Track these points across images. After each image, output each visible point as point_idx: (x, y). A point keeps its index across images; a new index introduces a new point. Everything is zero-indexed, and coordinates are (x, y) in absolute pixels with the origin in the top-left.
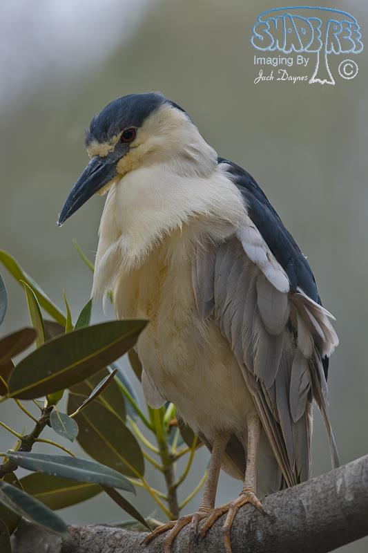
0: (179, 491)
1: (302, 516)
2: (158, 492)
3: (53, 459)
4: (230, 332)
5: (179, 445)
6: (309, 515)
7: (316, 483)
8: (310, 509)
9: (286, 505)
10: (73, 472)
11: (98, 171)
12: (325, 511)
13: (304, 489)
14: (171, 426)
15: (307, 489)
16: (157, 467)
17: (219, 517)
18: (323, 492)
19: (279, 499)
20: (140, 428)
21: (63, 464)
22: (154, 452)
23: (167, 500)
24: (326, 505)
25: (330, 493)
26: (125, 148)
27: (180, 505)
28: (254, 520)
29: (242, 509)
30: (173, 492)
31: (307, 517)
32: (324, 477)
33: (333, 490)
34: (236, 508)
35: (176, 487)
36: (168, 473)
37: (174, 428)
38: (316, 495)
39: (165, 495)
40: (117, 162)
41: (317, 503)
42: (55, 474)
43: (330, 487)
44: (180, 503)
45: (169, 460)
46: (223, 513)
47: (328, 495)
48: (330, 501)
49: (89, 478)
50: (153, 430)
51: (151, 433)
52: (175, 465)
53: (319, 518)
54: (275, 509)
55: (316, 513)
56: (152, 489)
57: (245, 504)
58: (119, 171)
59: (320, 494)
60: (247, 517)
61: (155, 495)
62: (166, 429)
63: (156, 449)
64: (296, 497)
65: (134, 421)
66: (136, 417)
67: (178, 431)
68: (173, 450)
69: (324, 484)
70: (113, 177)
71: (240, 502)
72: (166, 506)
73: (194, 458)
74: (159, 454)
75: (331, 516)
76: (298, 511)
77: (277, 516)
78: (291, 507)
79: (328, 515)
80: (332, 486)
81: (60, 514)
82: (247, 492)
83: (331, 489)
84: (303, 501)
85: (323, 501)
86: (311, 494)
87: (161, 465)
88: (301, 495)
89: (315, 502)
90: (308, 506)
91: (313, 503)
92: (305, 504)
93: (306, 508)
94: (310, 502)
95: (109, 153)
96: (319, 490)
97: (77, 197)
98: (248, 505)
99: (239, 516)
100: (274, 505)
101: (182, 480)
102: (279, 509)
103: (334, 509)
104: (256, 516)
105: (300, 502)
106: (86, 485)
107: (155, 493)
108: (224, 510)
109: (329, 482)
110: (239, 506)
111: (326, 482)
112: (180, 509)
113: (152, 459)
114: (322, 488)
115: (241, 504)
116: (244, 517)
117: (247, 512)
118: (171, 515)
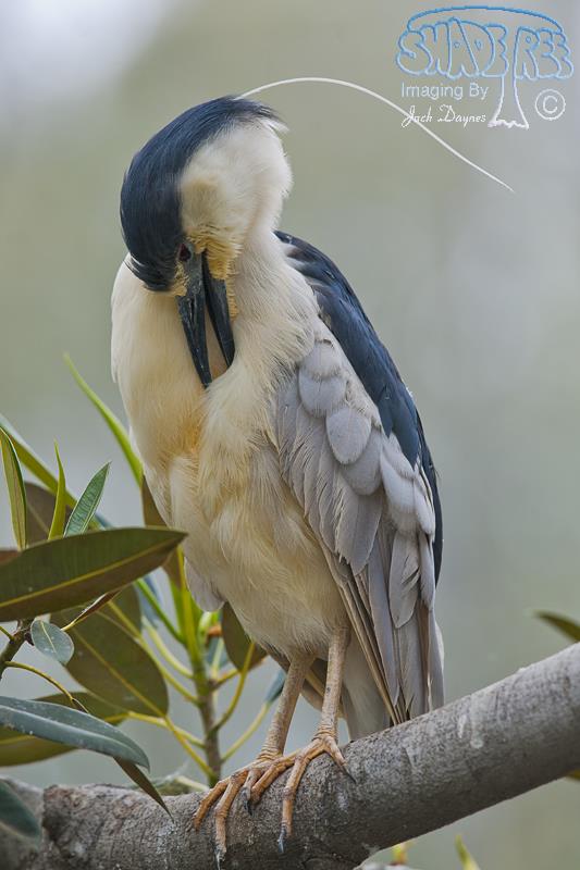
0: (221, 734)
1: (406, 771)
2: (188, 735)
4: (303, 490)
5: (222, 664)
6: (416, 770)
7: (427, 721)
8: (418, 761)
9: (382, 755)
12: (441, 763)
13: (408, 730)
14: (211, 637)
15: (413, 732)
16: (189, 698)
17: (280, 773)
18: (439, 735)
19: (372, 745)
20: (164, 639)
22: (186, 675)
23: (203, 747)
24: (442, 755)
25: (448, 736)
27: (223, 755)
28: (333, 777)
29: (315, 762)
30: (212, 736)
31: (414, 772)
32: (440, 712)
33: (453, 732)
34: (305, 761)
35: (217, 728)
36: (205, 708)
37: (214, 640)
38: (428, 740)
39: (201, 739)
41: (429, 752)
43: (449, 728)
44: (223, 753)
45: (207, 687)
46: (288, 768)
47: (445, 741)
48: (449, 748)
50: (184, 642)
51: (180, 647)
52: (216, 695)
53: (431, 774)
54: (366, 762)
55: (427, 766)
56: (178, 729)
57: (320, 754)
59: (433, 738)
60: (323, 772)
61: (185, 741)
62: (203, 640)
63: (188, 670)
64: (394, 747)
65: (155, 627)
66: (158, 622)
67: (221, 644)
68: (214, 672)
69: (439, 724)
71: (312, 752)
72: (202, 757)
73: (246, 686)
74: (193, 679)
75: (448, 772)
76: (400, 764)
77: (369, 772)
78: (390, 758)
79: (445, 769)
80: (452, 726)
82: (323, 736)
83: (450, 731)
84: (407, 750)
85: (438, 748)
86: (419, 739)
87: (194, 694)
88: (405, 740)
89: (426, 750)
90: (415, 757)
91: (422, 751)
92: (410, 754)
93: (412, 760)
94: (418, 750)
96: (432, 733)
98: (324, 755)
99: (311, 771)
100: (364, 755)
101: (226, 718)
102: (372, 760)
103: (453, 761)
104: (336, 772)
105: (404, 750)
107: (185, 737)
108: (288, 764)
109: (447, 721)
110: (310, 757)
111: (442, 721)
112: (223, 761)
113: (181, 686)
114: (436, 730)
115: (314, 754)
116: (318, 772)
117: (324, 765)
118: (210, 770)
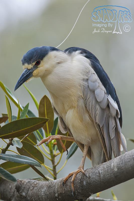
0: (57, 167)
1: (99, 176)
3: (12, 156)
4: (89, 108)
7: (104, 164)
8: (102, 174)
9: (94, 172)
10: (19, 161)
11: (27, 74)
12: (108, 174)
13: (100, 167)
14: (54, 145)
15: (101, 167)
16: (49, 159)
17: (70, 176)
18: (107, 168)
19: (91, 170)
21: (16, 158)
22: (48, 154)
23: (52, 170)
25: (109, 168)
26: (36, 67)
27: (57, 172)
28: (83, 177)
29: (78, 174)
30: (54, 167)
31: (101, 176)
33: (110, 167)
34: (76, 174)
35: (56, 166)
36: (53, 161)
38: (104, 169)
39: (52, 169)
40: (33, 71)
41: (105, 172)
42: (13, 162)
43: (109, 166)
45: (53, 156)
48: (109, 171)
49: (25, 163)
50: (48, 146)
52: (55, 158)
53: (105, 177)
54: (90, 174)
55: (104, 175)
58: (33, 75)
60: (80, 176)
62: (52, 146)
63: (49, 152)
64: (97, 170)
67: (56, 146)
68: (55, 153)
69: (107, 165)
70: (31, 76)
71: (78, 171)
72: (52, 173)
74: (50, 154)
76: (98, 174)
77: (91, 176)
78: (96, 173)
79: (109, 175)
80: (110, 166)
81: (14, 175)
82: (80, 168)
84: (100, 171)
85: (107, 171)
86: (102, 169)
88: (99, 169)
89: (104, 171)
91: (103, 172)
92: (100, 172)
93: (101, 173)
94: (102, 171)
95: (31, 68)
96: (105, 167)
97: (20, 82)
98: (80, 172)
99: (77, 176)
100: (90, 172)
101: (58, 164)
102: (92, 173)
104: (83, 176)
106: (24, 165)
108: (72, 174)
109: (109, 164)
111: (108, 164)
112: (57, 174)
113: (47, 156)
114: (106, 166)
116: (79, 176)
117: (80, 174)
118: (54, 176)
